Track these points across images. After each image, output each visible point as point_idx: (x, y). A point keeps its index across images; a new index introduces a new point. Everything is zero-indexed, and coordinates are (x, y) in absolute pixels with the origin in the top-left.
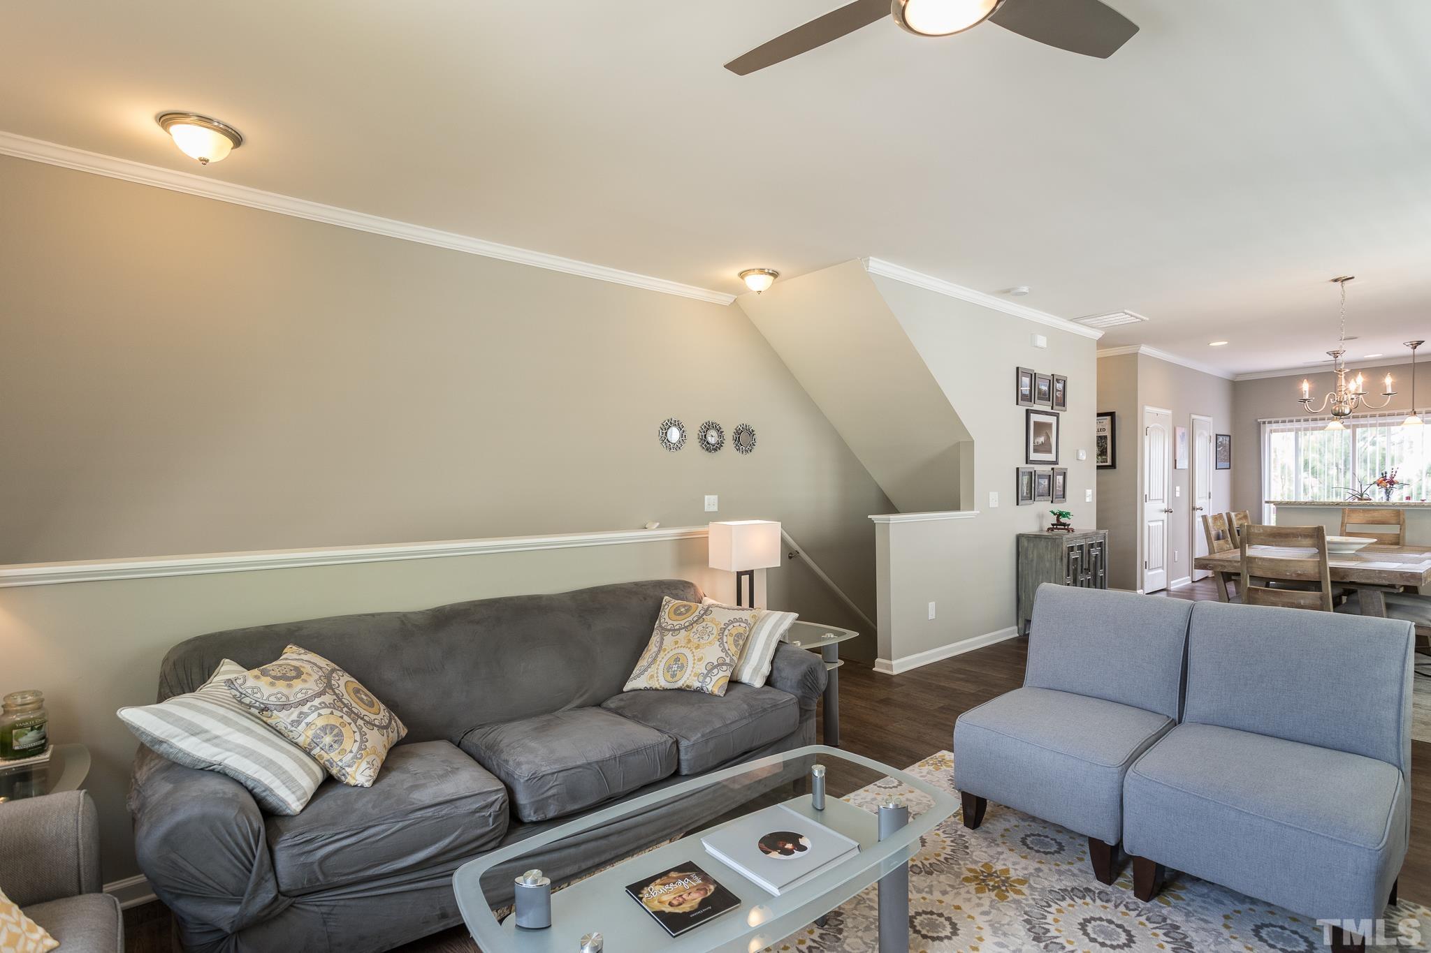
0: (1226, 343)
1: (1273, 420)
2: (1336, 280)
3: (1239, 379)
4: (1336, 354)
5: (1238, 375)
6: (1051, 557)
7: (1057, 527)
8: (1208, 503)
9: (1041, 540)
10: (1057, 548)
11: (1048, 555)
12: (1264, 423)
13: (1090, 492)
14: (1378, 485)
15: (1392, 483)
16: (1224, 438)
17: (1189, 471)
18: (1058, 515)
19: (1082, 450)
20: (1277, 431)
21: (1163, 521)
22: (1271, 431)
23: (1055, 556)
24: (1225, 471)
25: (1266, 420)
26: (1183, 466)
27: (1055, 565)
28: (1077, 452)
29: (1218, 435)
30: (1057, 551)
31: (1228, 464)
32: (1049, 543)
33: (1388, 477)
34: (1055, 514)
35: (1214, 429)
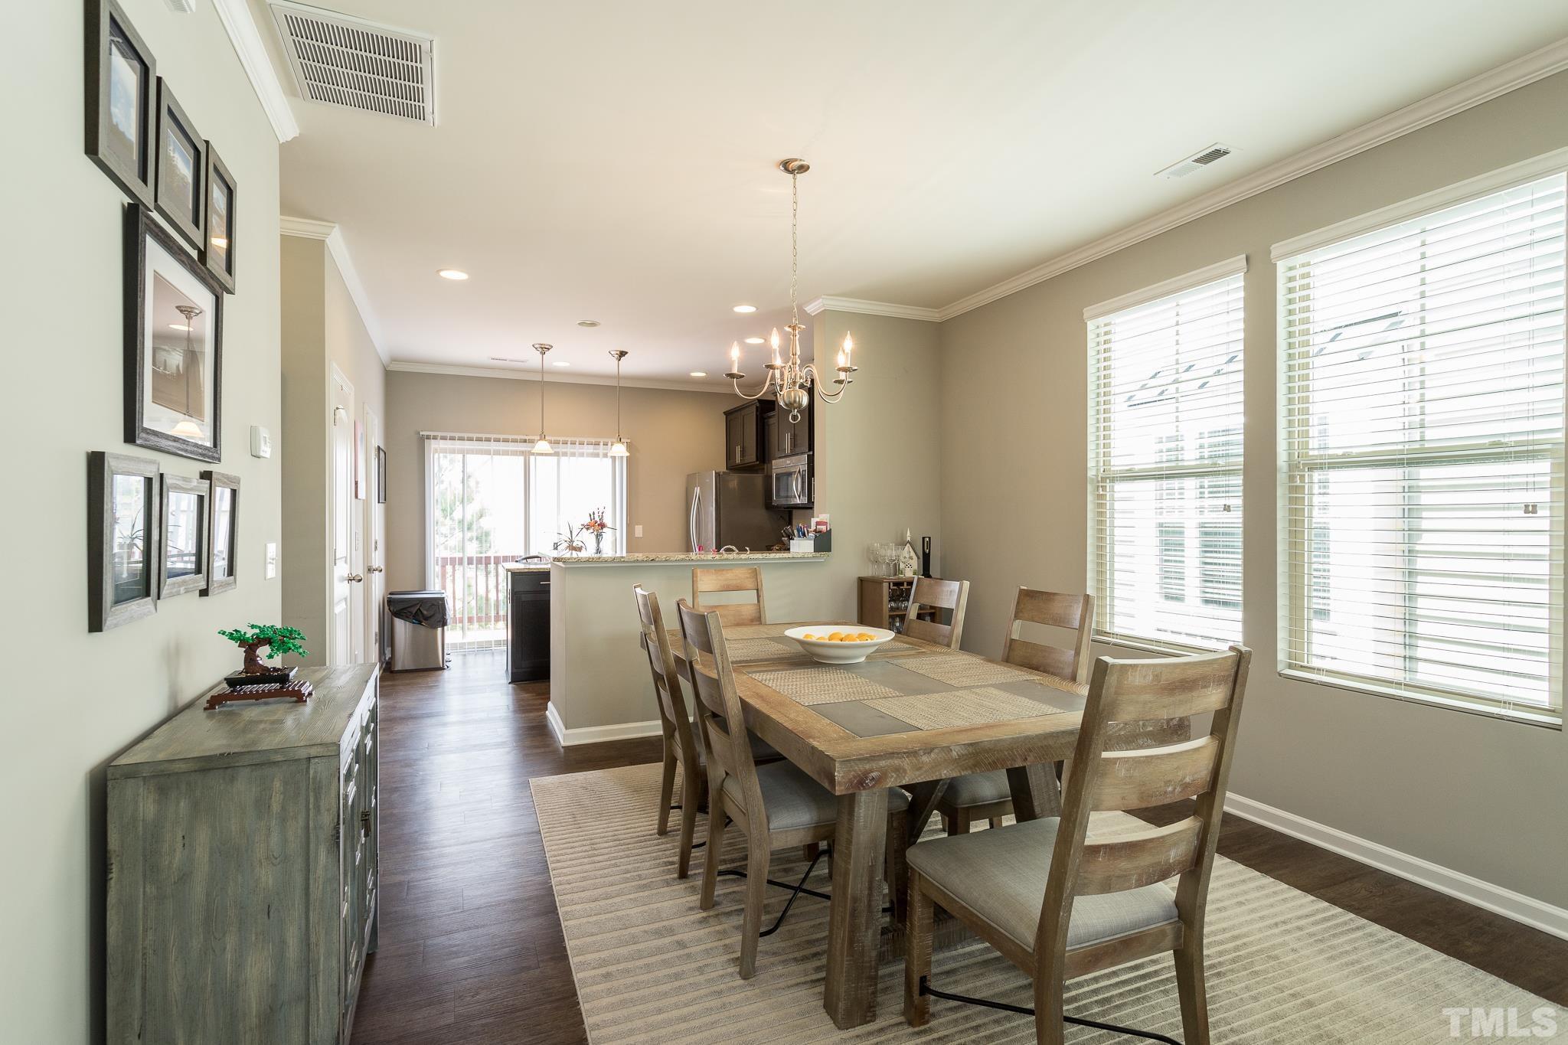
0: (466, 276)
1: (440, 434)
3: (393, 367)
4: (543, 352)
5: (394, 360)
6: (285, 841)
7: (248, 688)
8: (378, 559)
9: (233, 779)
10: (317, 799)
11: (268, 835)
12: (428, 437)
13: (273, 549)
14: (588, 529)
15: (602, 526)
16: (382, 454)
17: (367, 504)
18: (250, 647)
19: (261, 429)
20: (444, 451)
21: (346, 599)
22: (436, 451)
23: (307, 827)
24: (382, 506)
25: (432, 434)
26: (362, 494)
27: (308, 871)
28: (253, 433)
29: (379, 447)
30: (317, 808)
31: (384, 496)
32: (277, 785)
33: (597, 519)
34: (242, 641)
35: (377, 439)
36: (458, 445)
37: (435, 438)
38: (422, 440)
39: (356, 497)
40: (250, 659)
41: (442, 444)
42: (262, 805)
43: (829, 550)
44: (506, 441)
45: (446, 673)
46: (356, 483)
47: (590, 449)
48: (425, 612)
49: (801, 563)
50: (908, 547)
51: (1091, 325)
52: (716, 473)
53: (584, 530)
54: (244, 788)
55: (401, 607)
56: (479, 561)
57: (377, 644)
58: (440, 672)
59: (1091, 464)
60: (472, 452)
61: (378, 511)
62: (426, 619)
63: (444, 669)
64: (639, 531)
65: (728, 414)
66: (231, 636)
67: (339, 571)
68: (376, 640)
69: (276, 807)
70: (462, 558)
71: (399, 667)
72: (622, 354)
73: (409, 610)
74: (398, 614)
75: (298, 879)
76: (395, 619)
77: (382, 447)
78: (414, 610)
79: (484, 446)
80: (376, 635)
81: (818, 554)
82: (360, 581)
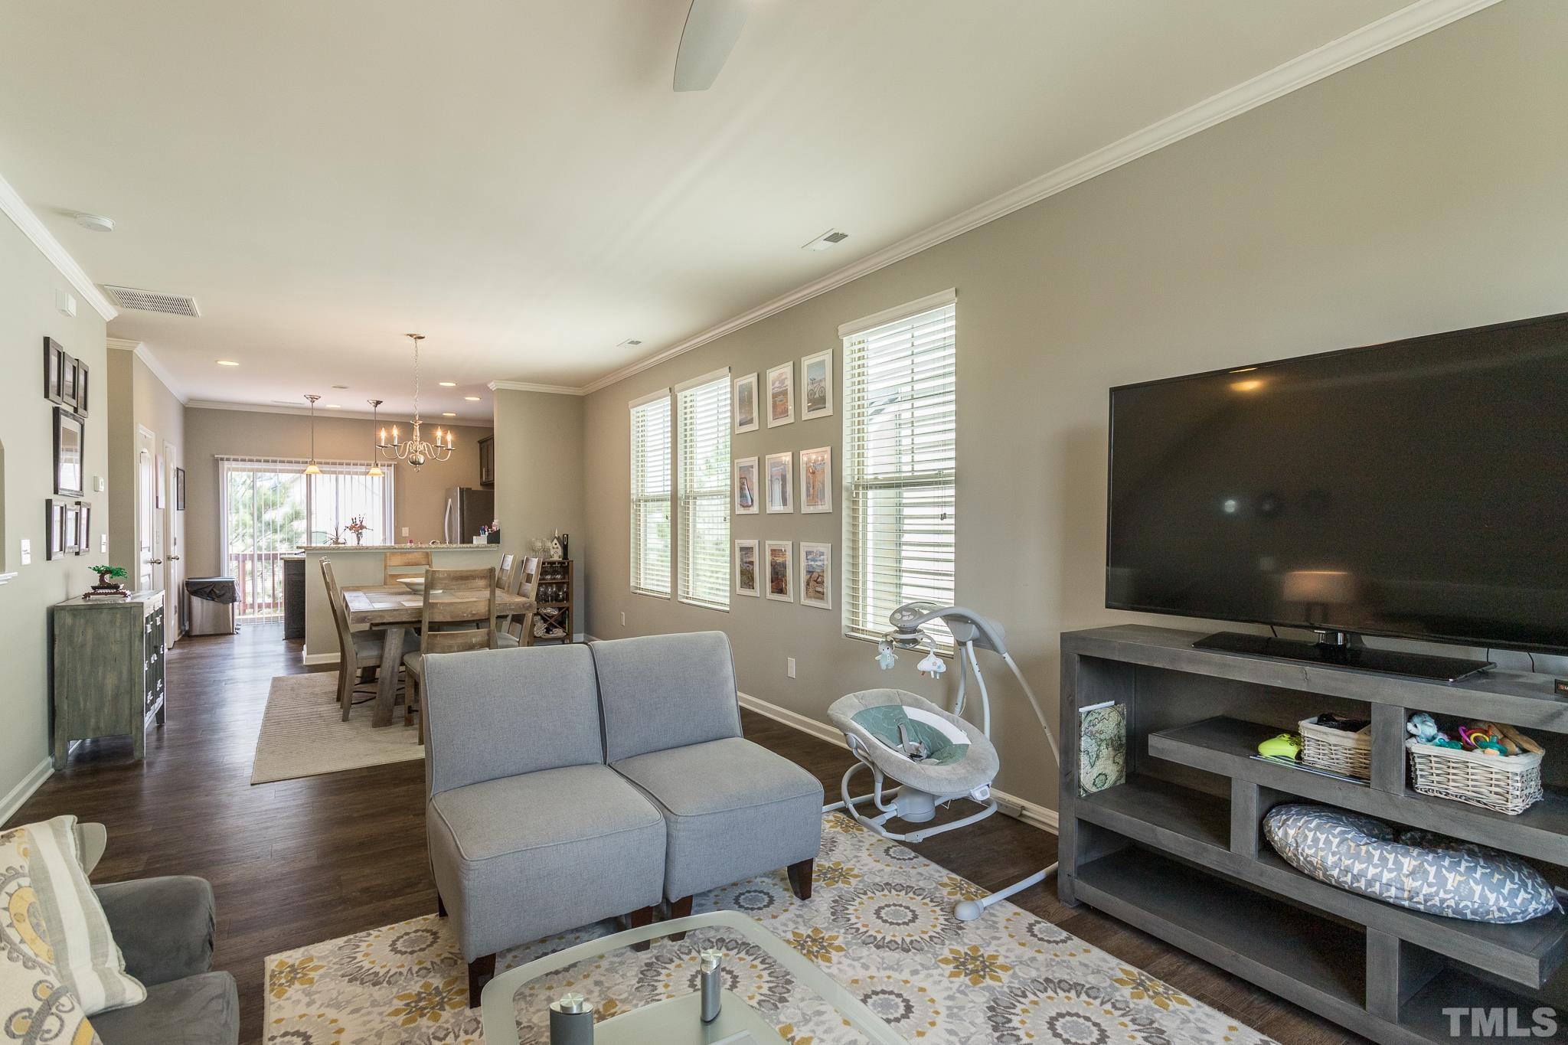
0: (237, 364)
1: (232, 457)
2: (411, 336)
3: (191, 405)
4: (313, 399)
5: (191, 400)
6: (122, 636)
7: (101, 591)
8: (177, 550)
9: (101, 613)
10: (134, 621)
11: (115, 633)
12: (222, 459)
13: (105, 538)
14: (350, 530)
15: (362, 527)
16: (181, 473)
17: (166, 514)
18: (102, 573)
19: (100, 478)
20: (237, 470)
21: (149, 575)
22: (229, 469)
23: (131, 633)
24: (181, 513)
25: (225, 457)
26: (162, 505)
27: (131, 647)
28: (95, 480)
29: (177, 468)
30: (134, 625)
31: (184, 503)
32: (118, 616)
33: (358, 523)
34: (99, 571)
35: (176, 461)
36: (248, 465)
37: (228, 460)
38: (216, 463)
39: (157, 507)
40: (102, 579)
41: (234, 464)
42: (113, 622)
43: (499, 543)
44: (291, 462)
45: (235, 636)
46: (157, 497)
47: (363, 469)
48: (217, 592)
49: (479, 550)
50: (556, 541)
51: (633, 411)
52: (460, 489)
53: (348, 530)
54: (105, 616)
55: (195, 588)
56: (268, 557)
57: (177, 615)
58: (232, 636)
59: (633, 491)
60: (260, 470)
61: (177, 518)
62: (219, 597)
63: (233, 634)
64: (405, 532)
65: (481, 442)
66: (94, 569)
67: (145, 555)
68: (176, 612)
69: (118, 624)
70: (253, 555)
71: (196, 631)
72: (378, 403)
73: (205, 590)
74: (195, 593)
75: (127, 649)
76: (192, 596)
77: (179, 467)
78: (208, 590)
79: (271, 466)
80: (175, 607)
81: (489, 545)
82: (160, 563)
